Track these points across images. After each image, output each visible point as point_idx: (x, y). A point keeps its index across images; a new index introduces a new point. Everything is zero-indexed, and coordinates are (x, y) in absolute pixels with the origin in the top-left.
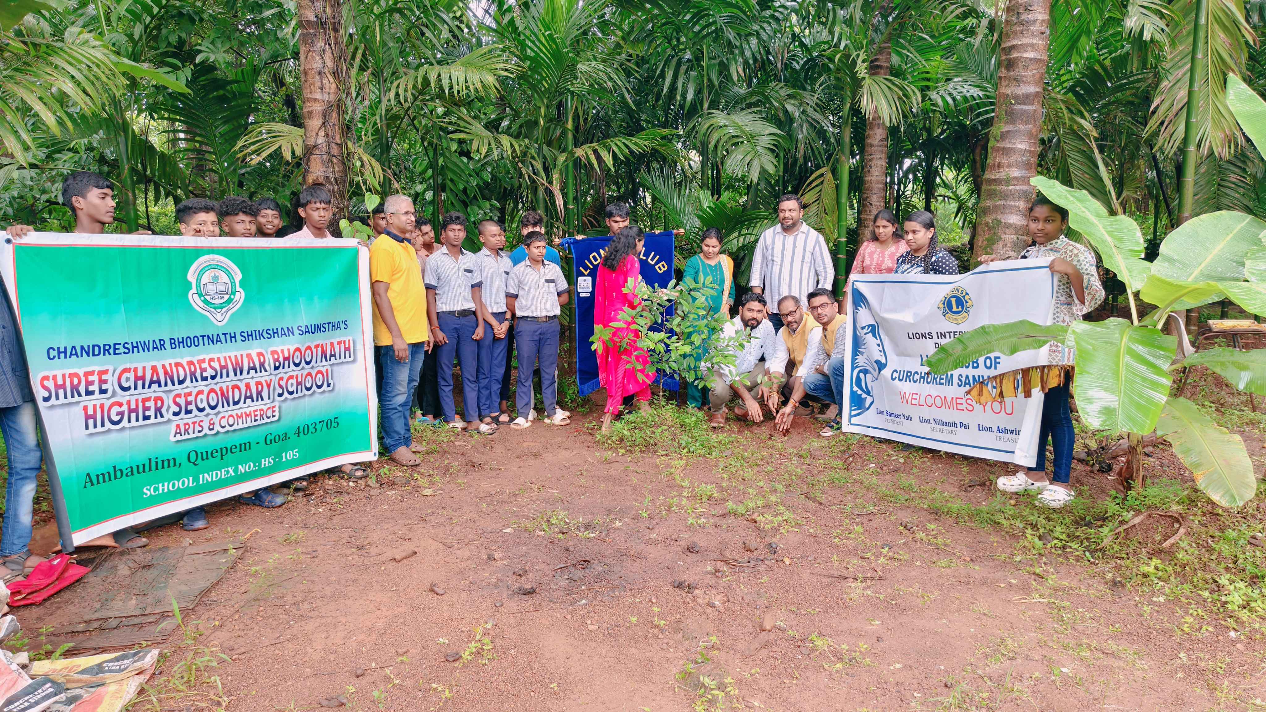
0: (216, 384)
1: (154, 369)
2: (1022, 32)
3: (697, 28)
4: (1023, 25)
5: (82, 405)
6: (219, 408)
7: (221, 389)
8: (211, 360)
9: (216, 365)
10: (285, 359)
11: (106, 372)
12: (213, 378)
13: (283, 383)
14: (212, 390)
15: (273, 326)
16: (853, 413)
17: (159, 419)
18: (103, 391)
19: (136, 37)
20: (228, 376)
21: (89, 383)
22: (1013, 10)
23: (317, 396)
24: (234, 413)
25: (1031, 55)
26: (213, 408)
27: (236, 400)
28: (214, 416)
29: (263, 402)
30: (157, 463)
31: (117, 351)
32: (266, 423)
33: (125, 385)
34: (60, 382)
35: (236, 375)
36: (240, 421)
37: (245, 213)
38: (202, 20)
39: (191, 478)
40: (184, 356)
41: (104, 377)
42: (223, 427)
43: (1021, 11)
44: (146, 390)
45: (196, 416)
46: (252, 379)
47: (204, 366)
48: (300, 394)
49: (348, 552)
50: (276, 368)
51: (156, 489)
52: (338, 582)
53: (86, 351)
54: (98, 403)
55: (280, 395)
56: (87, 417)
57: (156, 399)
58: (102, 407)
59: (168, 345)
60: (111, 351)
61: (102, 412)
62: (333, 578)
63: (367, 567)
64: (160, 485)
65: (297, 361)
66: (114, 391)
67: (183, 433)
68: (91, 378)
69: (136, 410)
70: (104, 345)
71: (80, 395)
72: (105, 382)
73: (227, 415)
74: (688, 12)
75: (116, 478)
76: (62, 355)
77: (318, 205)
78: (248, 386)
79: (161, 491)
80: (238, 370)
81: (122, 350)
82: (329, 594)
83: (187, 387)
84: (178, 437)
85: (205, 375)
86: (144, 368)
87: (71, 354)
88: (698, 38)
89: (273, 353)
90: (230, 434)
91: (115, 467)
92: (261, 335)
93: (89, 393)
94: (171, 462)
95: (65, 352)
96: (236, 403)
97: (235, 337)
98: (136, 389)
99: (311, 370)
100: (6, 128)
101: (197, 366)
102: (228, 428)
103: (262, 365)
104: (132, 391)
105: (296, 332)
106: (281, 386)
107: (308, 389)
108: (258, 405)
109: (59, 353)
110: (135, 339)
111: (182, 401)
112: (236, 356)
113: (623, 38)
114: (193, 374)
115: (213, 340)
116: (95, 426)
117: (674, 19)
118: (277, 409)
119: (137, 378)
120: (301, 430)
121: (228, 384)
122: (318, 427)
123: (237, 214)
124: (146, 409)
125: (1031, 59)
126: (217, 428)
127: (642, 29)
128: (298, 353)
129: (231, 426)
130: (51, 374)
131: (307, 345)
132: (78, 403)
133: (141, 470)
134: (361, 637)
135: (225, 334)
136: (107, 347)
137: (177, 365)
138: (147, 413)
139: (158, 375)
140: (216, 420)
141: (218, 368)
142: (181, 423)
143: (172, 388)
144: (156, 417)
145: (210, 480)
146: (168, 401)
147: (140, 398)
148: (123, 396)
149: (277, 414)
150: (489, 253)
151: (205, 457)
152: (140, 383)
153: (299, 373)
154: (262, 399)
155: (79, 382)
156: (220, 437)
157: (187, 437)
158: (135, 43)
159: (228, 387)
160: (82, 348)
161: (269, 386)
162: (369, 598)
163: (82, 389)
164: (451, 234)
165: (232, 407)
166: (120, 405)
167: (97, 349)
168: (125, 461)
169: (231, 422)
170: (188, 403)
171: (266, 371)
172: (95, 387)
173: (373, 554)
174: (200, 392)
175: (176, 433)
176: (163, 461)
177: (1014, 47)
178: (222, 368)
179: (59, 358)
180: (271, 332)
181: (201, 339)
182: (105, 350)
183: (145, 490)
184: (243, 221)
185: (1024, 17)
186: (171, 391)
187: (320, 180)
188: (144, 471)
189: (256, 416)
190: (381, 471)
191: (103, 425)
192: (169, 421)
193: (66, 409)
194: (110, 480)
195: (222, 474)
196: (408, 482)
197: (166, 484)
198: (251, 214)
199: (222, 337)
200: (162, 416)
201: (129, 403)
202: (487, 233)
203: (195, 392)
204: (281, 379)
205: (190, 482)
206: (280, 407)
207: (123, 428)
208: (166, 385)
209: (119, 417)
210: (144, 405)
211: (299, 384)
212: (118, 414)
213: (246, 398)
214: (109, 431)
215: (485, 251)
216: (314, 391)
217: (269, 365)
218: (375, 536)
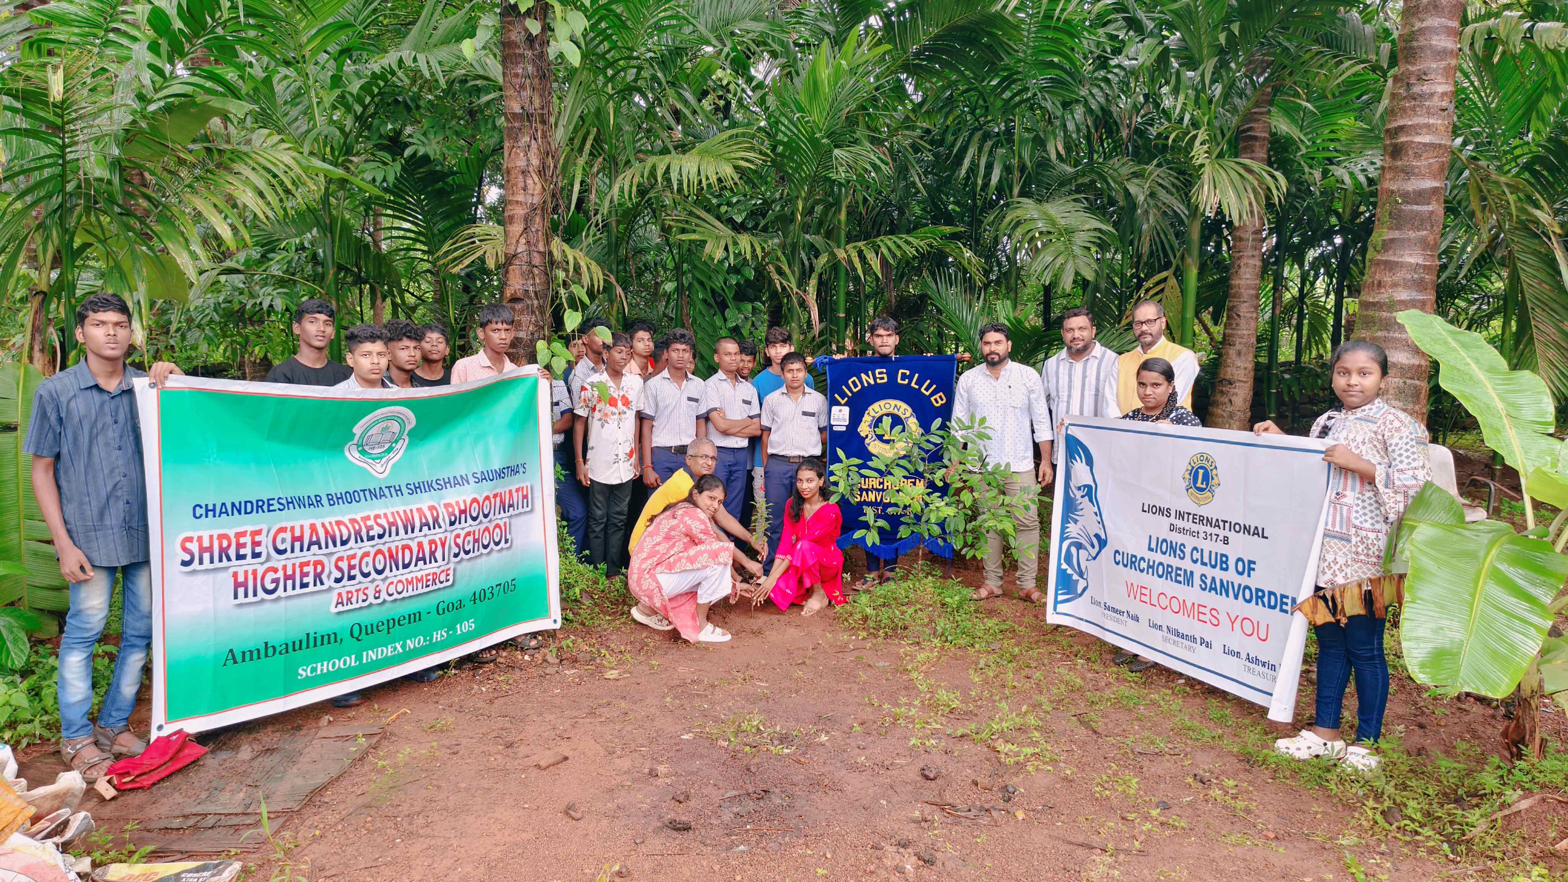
0: (384, 544)
1: (313, 528)
2: (1413, 109)
3: (1007, 95)
4: (1415, 99)
5: (232, 570)
6: (387, 572)
7: (390, 550)
8: (377, 517)
9: (383, 522)
10: (463, 512)
11: (259, 532)
12: (381, 536)
13: (460, 541)
14: (379, 552)
15: (444, 475)
16: (1060, 598)
17: (319, 587)
18: (256, 555)
19: (347, 129)
20: (397, 534)
21: (240, 546)
22: (1401, 80)
23: (494, 555)
24: (403, 578)
25: (1426, 139)
26: (379, 572)
27: (406, 562)
28: (380, 583)
29: (437, 564)
30: (315, 638)
31: (271, 508)
32: (439, 589)
33: (281, 547)
34: (206, 544)
35: (406, 533)
36: (410, 587)
37: (409, 337)
38: (418, 107)
39: (353, 657)
40: (346, 514)
41: (257, 539)
42: (390, 595)
43: (1413, 81)
44: (305, 553)
45: (360, 583)
46: (424, 537)
47: (369, 523)
48: (477, 553)
49: (493, 749)
50: (452, 523)
51: (314, 670)
52: (467, 790)
53: (238, 508)
54: (250, 569)
55: (456, 555)
56: (237, 585)
57: (316, 563)
58: (255, 573)
59: (325, 501)
60: (265, 507)
61: (255, 579)
62: (463, 785)
63: (506, 772)
64: (319, 665)
65: (474, 515)
66: (268, 554)
67: (345, 603)
68: (242, 540)
69: (292, 577)
70: (257, 501)
71: (229, 559)
72: (259, 544)
73: (395, 580)
74: (997, 75)
75: (266, 656)
76: (210, 514)
77: (500, 326)
78: (420, 545)
79: (319, 672)
80: (410, 526)
81: (276, 506)
82: (452, 808)
83: (351, 548)
84: (340, 608)
85: (371, 533)
86: (302, 527)
87: (221, 513)
88: (1008, 108)
89: (447, 506)
90: (398, 603)
91: (266, 643)
92: (430, 486)
93: (240, 557)
94: (330, 638)
95: (214, 510)
96: (406, 566)
97: (400, 490)
98: (293, 551)
99: (488, 524)
100: (179, 242)
101: (362, 524)
102: (396, 596)
103: (436, 520)
104: (288, 554)
105: (472, 480)
106: (457, 545)
107: (485, 547)
108: (431, 568)
109: (207, 511)
110: (290, 493)
111: (344, 565)
112: (405, 511)
113: (913, 110)
114: (358, 533)
115: (376, 494)
116: (246, 596)
117: (977, 84)
118: (451, 572)
119: (294, 539)
120: (477, 596)
121: (397, 543)
122: (495, 592)
123: (400, 340)
124: (304, 575)
125: (1425, 145)
126: (384, 596)
127: (938, 98)
128: (475, 505)
129: (399, 593)
130: (195, 535)
131: (485, 495)
132: (226, 568)
133: (297, 647)
134: (469, 868)
135: (389, 487)
136: (260, 503)
137: (338, 523)
138: (305, 580)
139: (317, 534)
140: (383, 587)
141: (387, 527)
142: (343, 591)
143: (334, 550)
144: (315, 585)
145: (374, 658)
146: (329, 564)
147: (298, 562)
148: (278, 561)
149: (451, 577)
150: (724, 377)
151: (369, 631)
152: (297, 545)
153: (476, 528)
154: (436, 561)
155: (229, 546)
156: (387, 605)
157: (350, 607)
158: (346, 135)
159: (397, 547)
160: (233, 505)
161: (443, 545)
162: (495, 815)
163: (232, 552)
164: (674, 355)
165: (401, 571)
166: (275, 570)
167: (249, 505)
168: (277, 638)
169: (400, 589)
170: (351, 567)
171: (440, 527)
172: (247, 551)
173: (520, 755)
174: (367, 554)
175: (338, 603)
176: (323, 637)
177: (1402, 128)
178: (391, 524)
179: (207, 516)
180: (442, 482)
181: (361, 494)
182: (258, 506)
183: (300, 671)
184: (408, 347)
185: (1416, 89)
186: (332, 554)
187: (519, 294)
188: (300, 648)
189: (428, 581)
190: (564, 643)
191: (255, 595)
192: (330, 589)
193: (211, 576)
194: (259, 658)
195: (388, 651)
196: (593, 659)
197: (325, 663)
198: (416, 339)
199: (386, 491)
200: (322, 583)
201: (285, 568)
202: (721, 351)
203: (359, 553)
204: (458, 536)
205: (352, 661)
206: (455, 570)
207: (279, 599)
208: (327, 547)
209: (274, 585)
210: (301, 571)
211: (476, 541)
212: (273, 581)
213: (418, 559)
214: (263, 601)
215: (720, 375)
216: (492, 549)
217: (444, 520)
218: (531, 730)
